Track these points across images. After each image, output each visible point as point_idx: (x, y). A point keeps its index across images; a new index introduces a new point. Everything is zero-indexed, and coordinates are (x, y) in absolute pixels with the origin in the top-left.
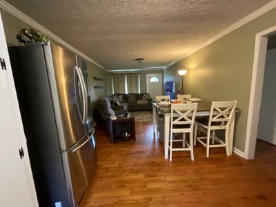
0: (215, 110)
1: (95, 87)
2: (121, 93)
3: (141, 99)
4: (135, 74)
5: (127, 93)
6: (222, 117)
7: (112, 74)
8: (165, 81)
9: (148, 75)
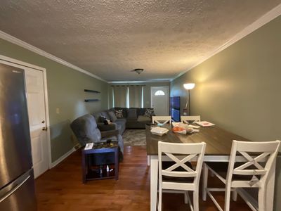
0: (238, 154)
1: (86, 101)
2: (122, 107)
3: (143, 114)
4: (139, 86)
5: (128, 107)
6: (252, 167)
7: (113, 86)
8: (171, 96)
9: (152, 88)
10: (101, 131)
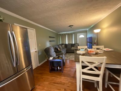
2: (64, 43)
4: (71, 34)
8: (88, 37)
9: (78, 34)
10: (56, 53)
